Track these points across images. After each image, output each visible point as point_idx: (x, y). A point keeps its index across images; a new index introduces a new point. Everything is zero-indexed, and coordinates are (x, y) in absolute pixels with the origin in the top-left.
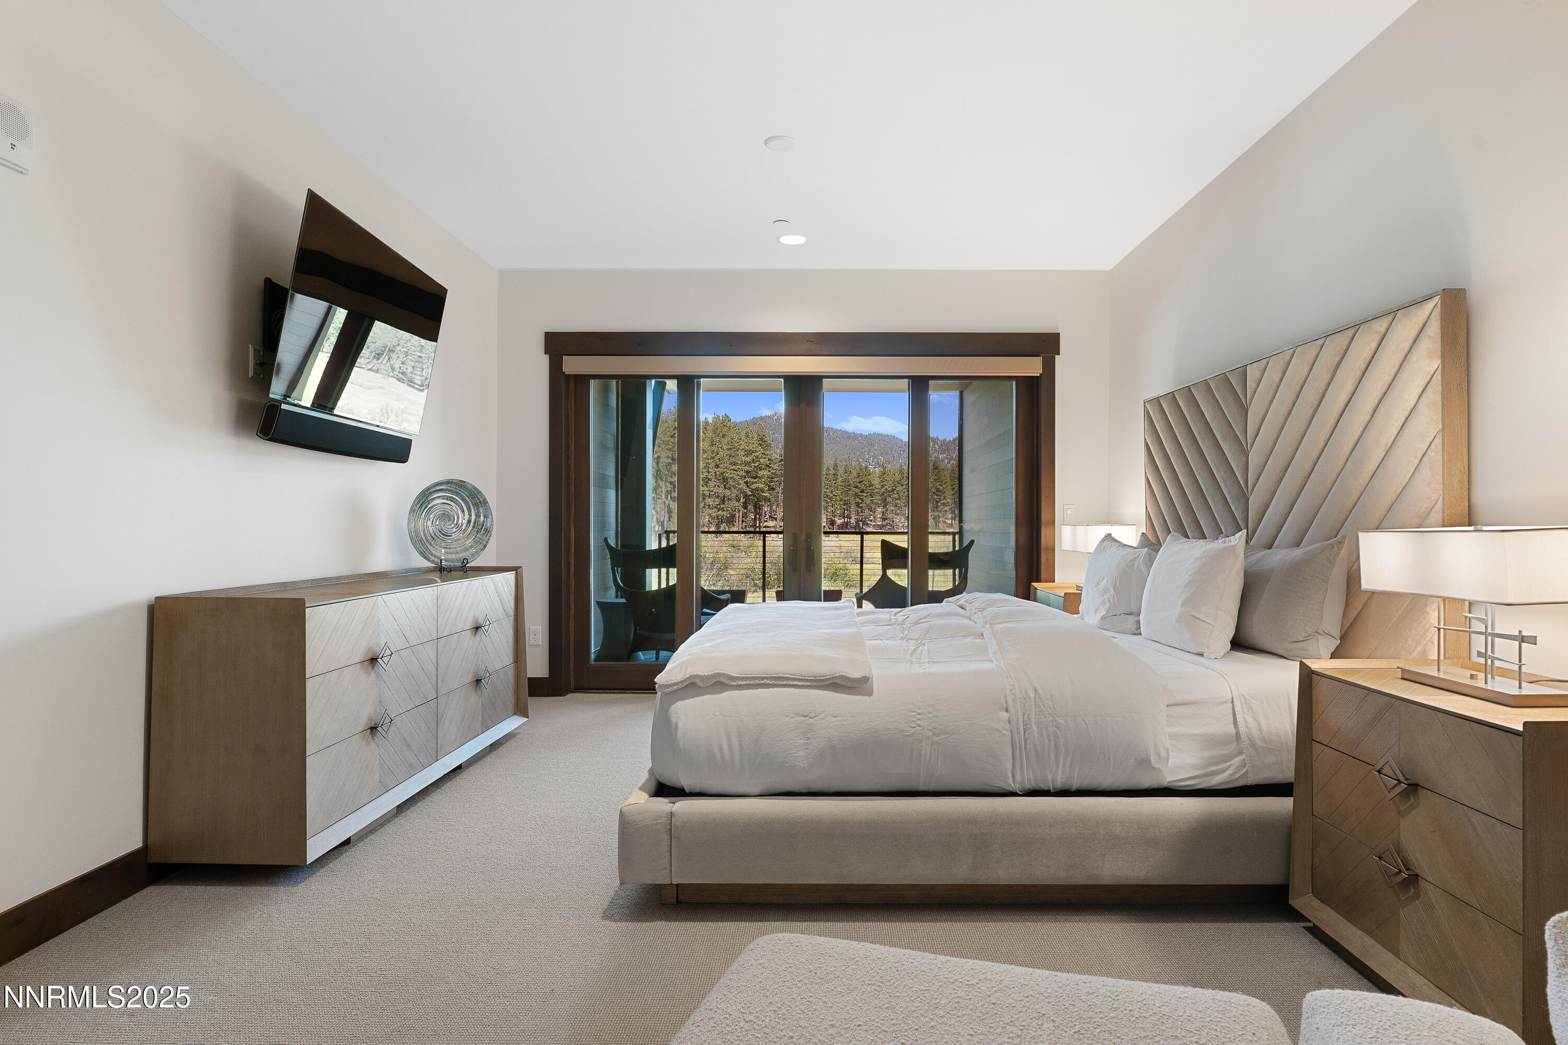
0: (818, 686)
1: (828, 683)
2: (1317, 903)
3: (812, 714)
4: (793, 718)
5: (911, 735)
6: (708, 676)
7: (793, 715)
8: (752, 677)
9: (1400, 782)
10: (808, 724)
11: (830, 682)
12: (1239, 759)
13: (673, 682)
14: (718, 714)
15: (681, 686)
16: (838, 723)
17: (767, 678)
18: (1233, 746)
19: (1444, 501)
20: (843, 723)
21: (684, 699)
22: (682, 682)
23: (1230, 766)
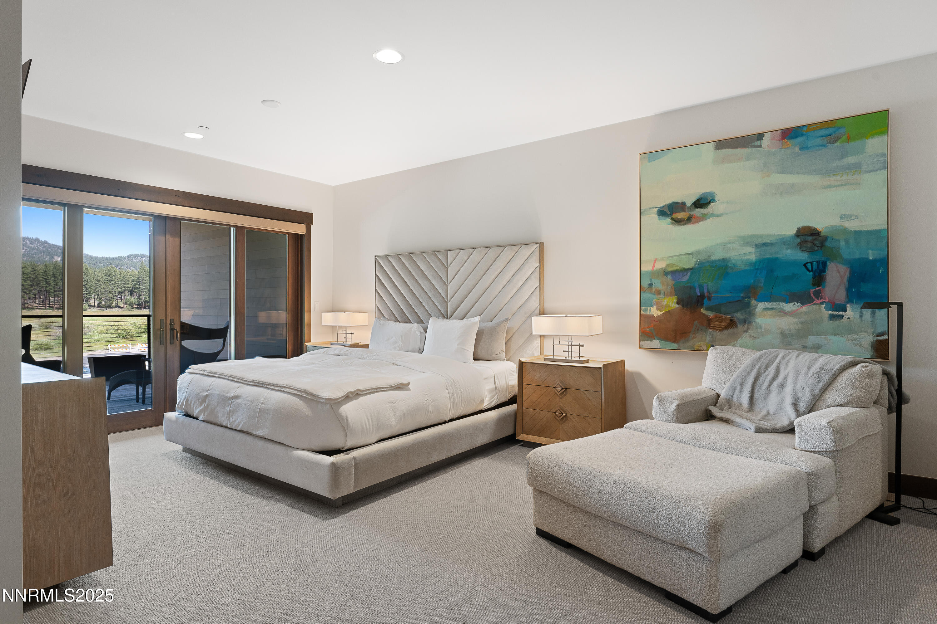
0: (392, 389)
1: (395, 387)
2: (526, 436)
3: (394, 402)
4: (388, 404)
5: (426, 404)
6: (354, 391)
7: (388, 403)
8: (369, 389)
9: (563, 388)
10: (394, 406)
11: (396, 387)
12: (496, 396)
13: (340, 397)
14: (361, 408)
15: (344, 397)
16: (404, 403)
17: (374, 389)
18: (495, 392)
19: (540, 307)
20: (406, 403)
21: (345, 404)
22: (344, 396)
23: (495, 398)
